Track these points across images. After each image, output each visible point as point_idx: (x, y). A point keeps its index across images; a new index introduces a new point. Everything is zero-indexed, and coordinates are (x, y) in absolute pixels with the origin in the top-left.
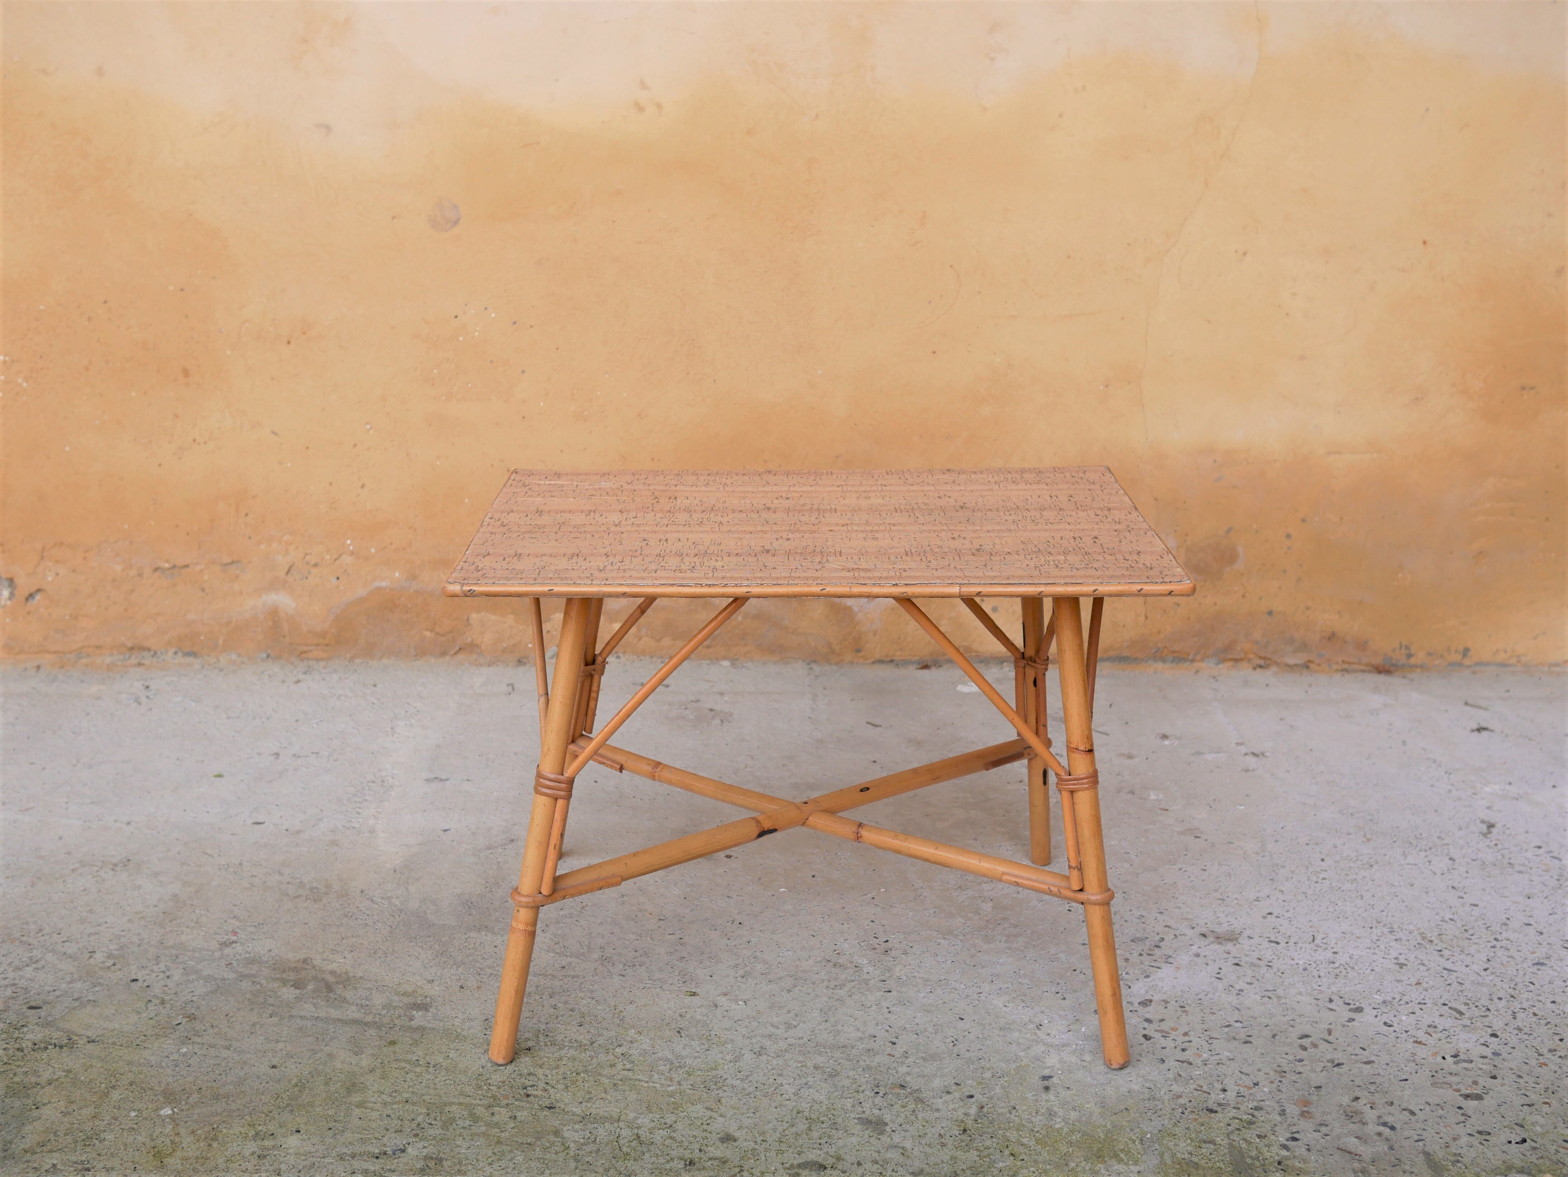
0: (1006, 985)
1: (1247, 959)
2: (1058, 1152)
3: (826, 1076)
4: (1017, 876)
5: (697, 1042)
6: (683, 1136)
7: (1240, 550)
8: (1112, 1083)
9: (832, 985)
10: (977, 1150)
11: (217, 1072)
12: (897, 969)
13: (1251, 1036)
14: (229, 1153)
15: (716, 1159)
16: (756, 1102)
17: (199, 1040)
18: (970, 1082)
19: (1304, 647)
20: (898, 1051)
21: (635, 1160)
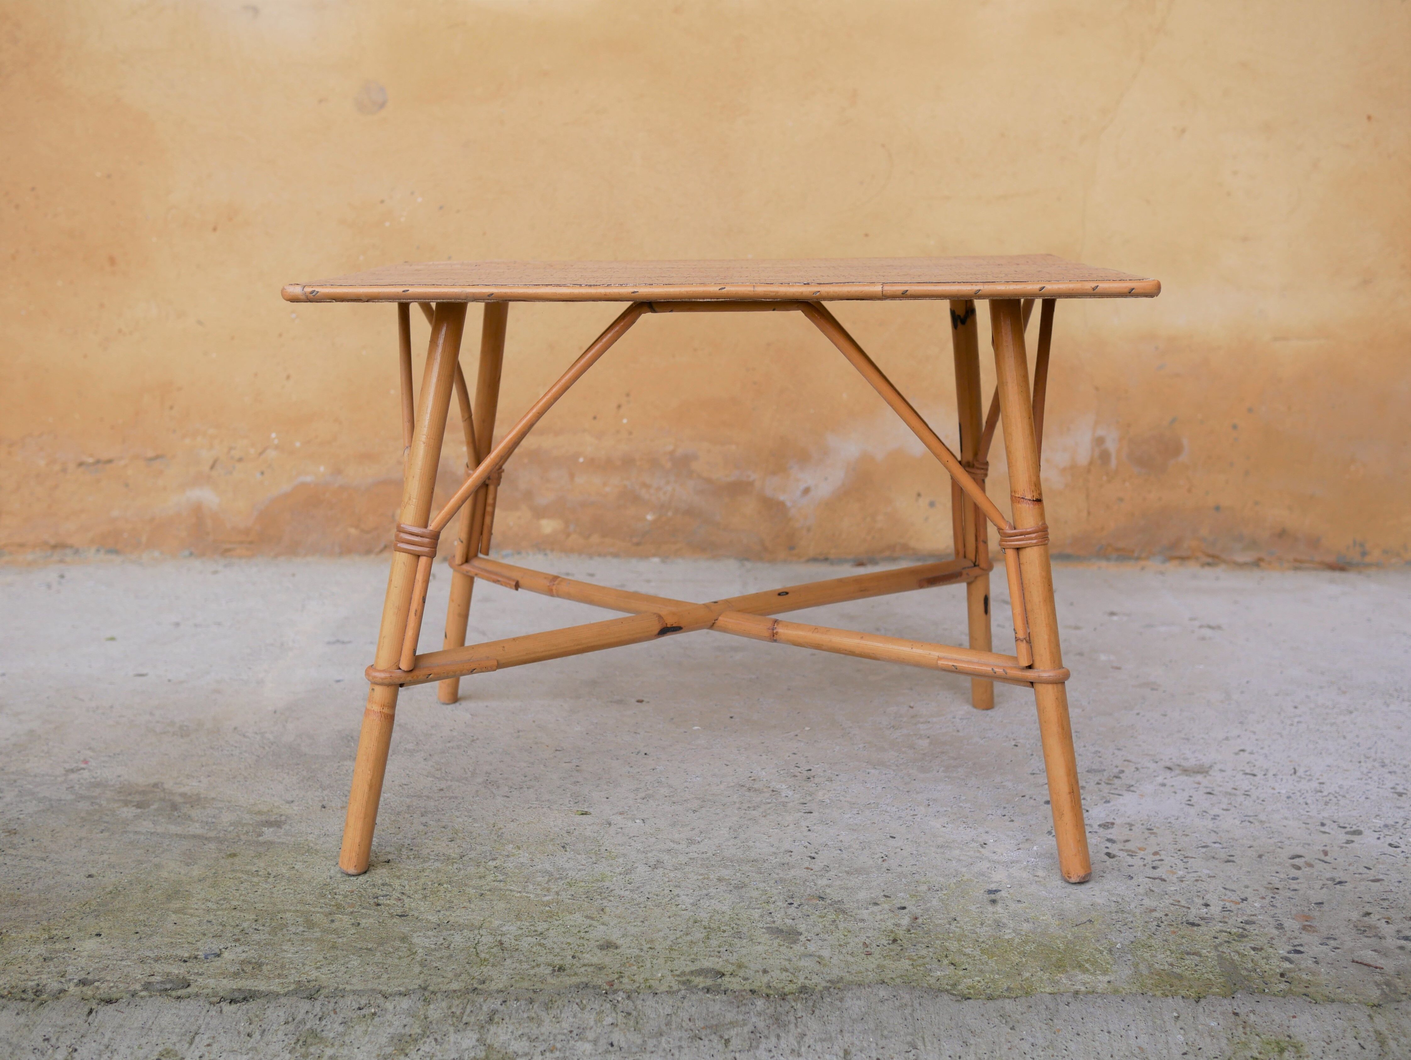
0: (945, 809)
1: (1221, 789)
2: (1008, 962)
3: (731, 888)
4: (955, 660)
5: (584, 856)
6: (555, 943)
7: (1185, 442)
8: (1072, 896)
9: (745, 806)
10: (909, 959)
11: (24, 881)
12: (820, 793)
13: (1233, 856)
14: (11, 956)
15: (592, 965)
16: (646, 911)
17: (14, 852)
18: (902, 894)
19: (1253, 544)
20: (818, 865)
21: (492, 966)
